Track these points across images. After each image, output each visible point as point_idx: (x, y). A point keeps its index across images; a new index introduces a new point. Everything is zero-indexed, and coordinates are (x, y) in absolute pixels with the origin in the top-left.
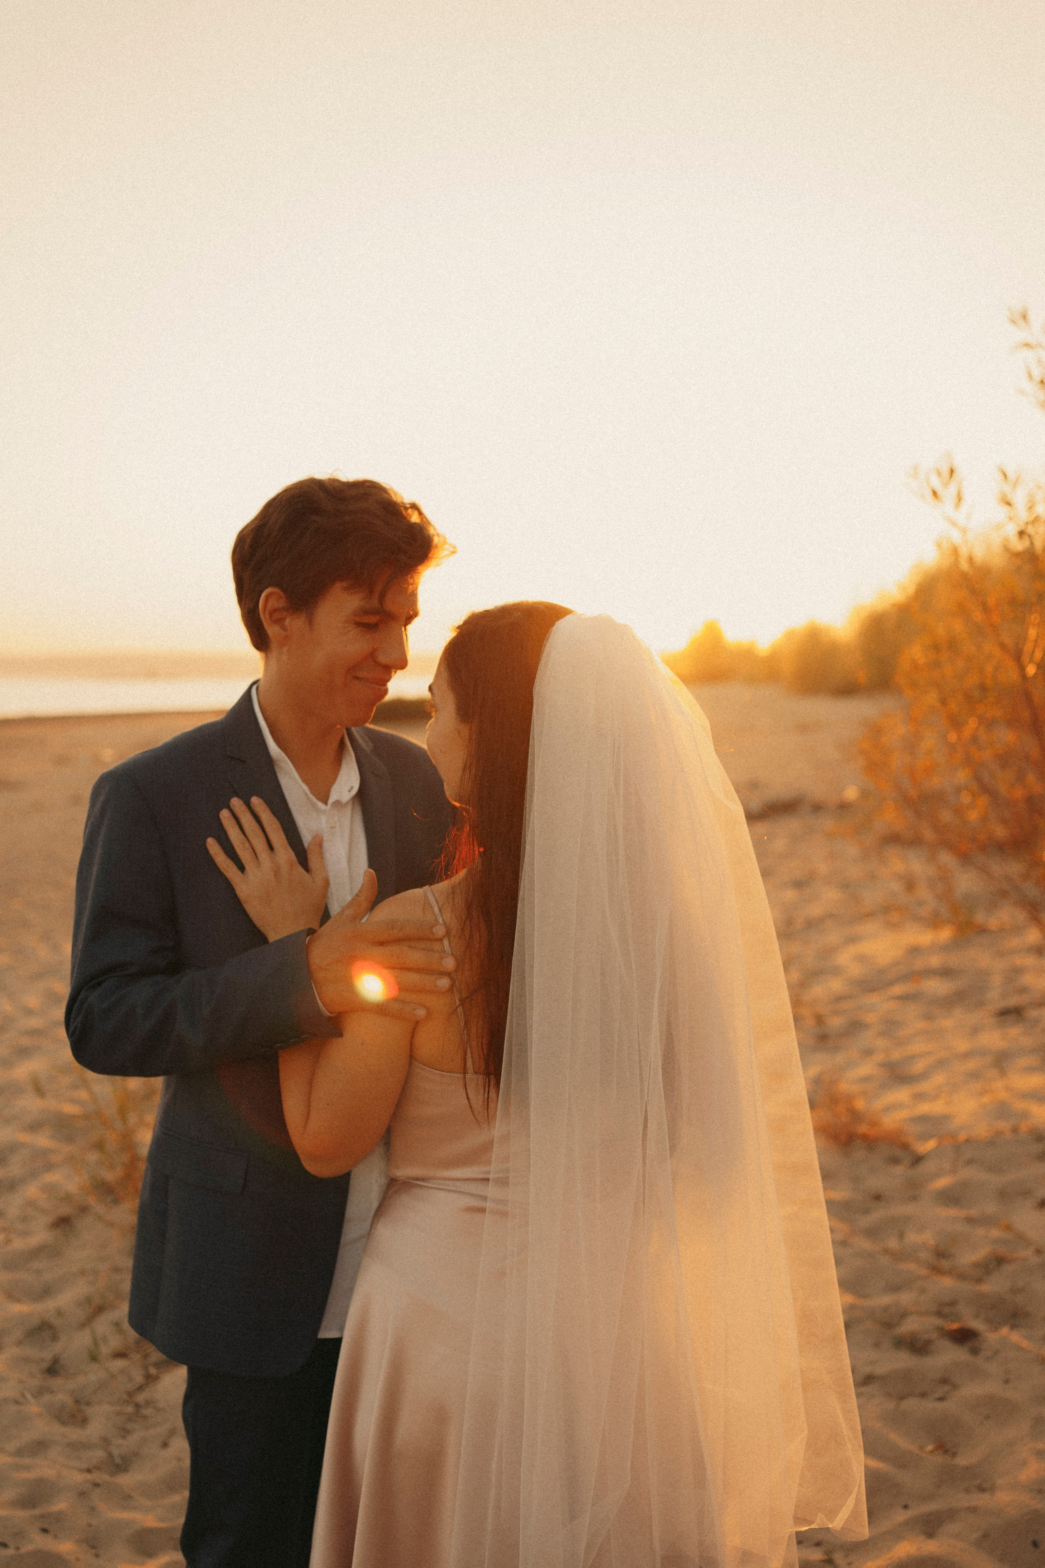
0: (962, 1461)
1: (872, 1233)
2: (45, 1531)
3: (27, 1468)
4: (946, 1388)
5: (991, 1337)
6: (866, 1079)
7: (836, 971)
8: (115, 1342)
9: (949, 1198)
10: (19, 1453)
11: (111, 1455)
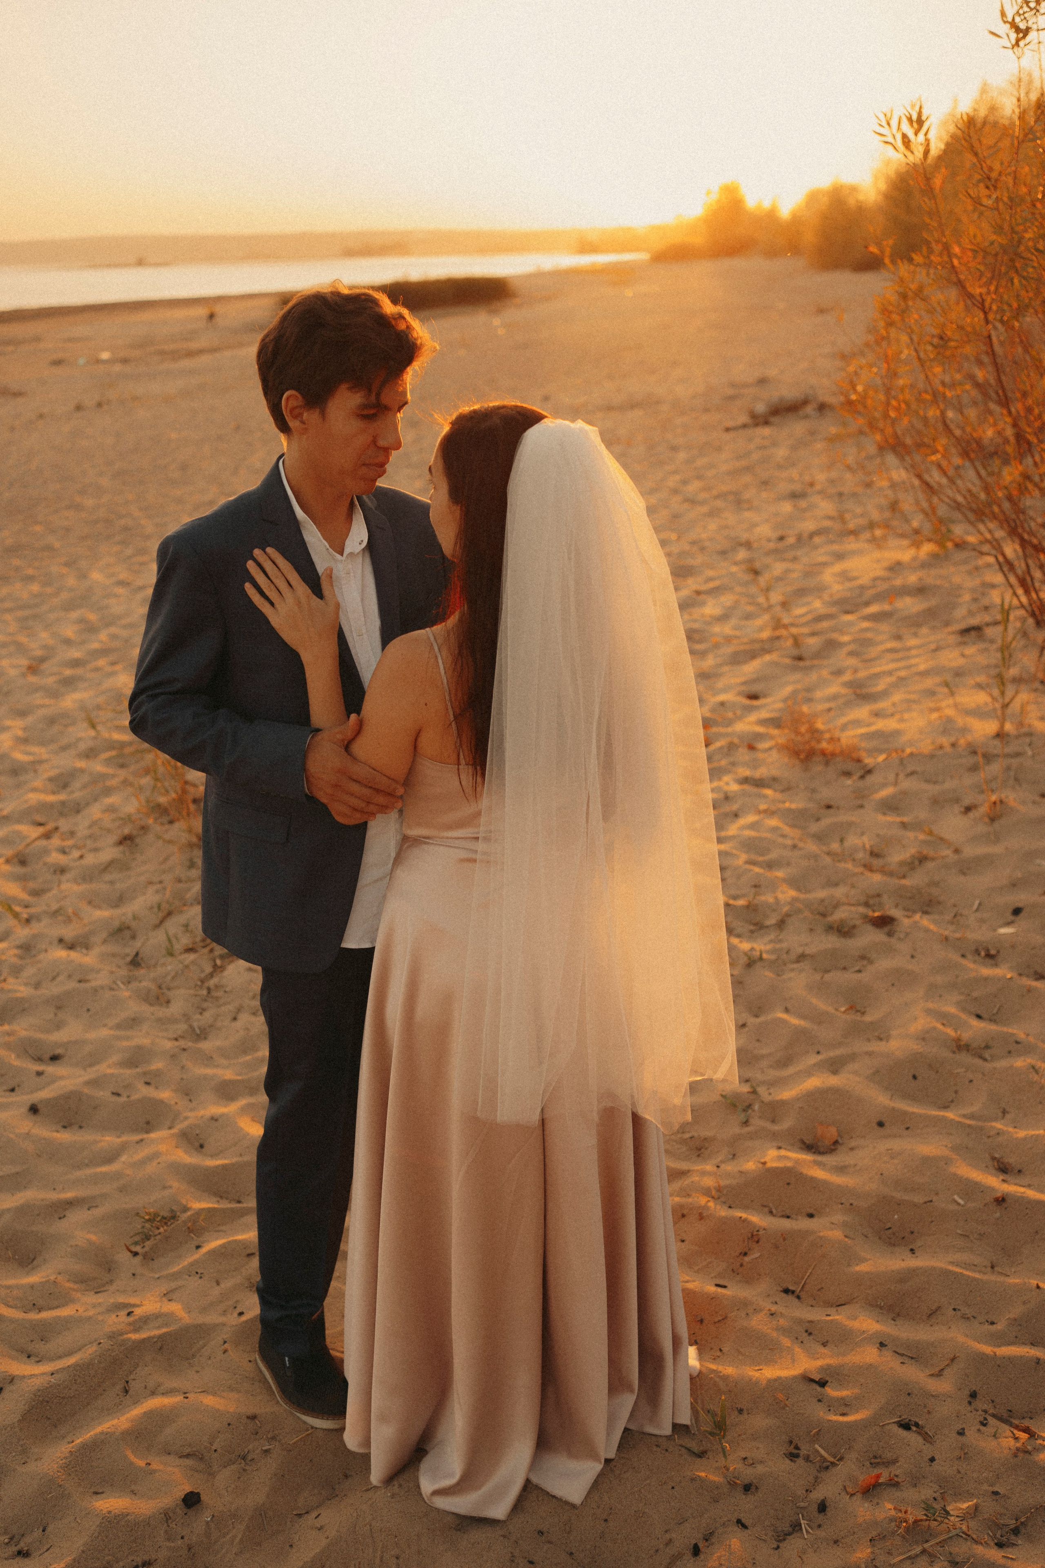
0: (868, 1018)
1: (819, 838)
2: (148, 1083)
3: (128, 1038)
4: (865, 962)
5: (905, 923)
6: (835, 697)
7: (820, 589)
8: (186, 940)
9: (889, 806)
10: (119, 1026)
11: (191, 1026)
